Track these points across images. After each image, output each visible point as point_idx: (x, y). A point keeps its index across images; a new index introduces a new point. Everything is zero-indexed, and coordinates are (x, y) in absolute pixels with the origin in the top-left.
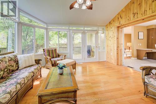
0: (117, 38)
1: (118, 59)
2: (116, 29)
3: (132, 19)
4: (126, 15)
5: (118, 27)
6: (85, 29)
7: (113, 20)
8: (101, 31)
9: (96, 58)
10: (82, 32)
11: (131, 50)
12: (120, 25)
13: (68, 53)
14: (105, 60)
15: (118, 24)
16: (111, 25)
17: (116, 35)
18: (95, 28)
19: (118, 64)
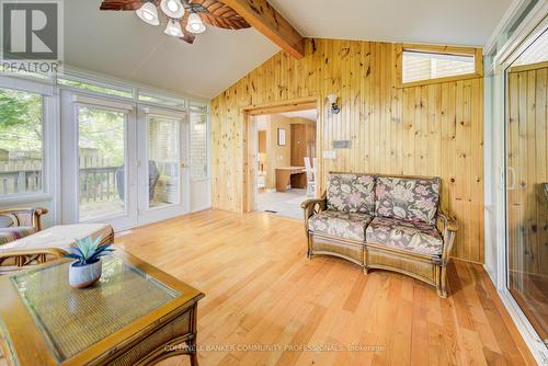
0: (244, 141)
1: (245, 197)
2: (242, 115)
3: (277, 100)
4: (264, 85)
5: (247, 111)
6: (141, 98)
7: (235, 89)
8: (195, 114)
9: (180, 205)
10: (129, 107)
11: (265, 173)
12: (252, 107)
13: (50, 199)
14: (209, 205)
15: (247, 103)
16: (227, 102)
17: (240, 131)
18: (173, 102)
19: (245, 211)
